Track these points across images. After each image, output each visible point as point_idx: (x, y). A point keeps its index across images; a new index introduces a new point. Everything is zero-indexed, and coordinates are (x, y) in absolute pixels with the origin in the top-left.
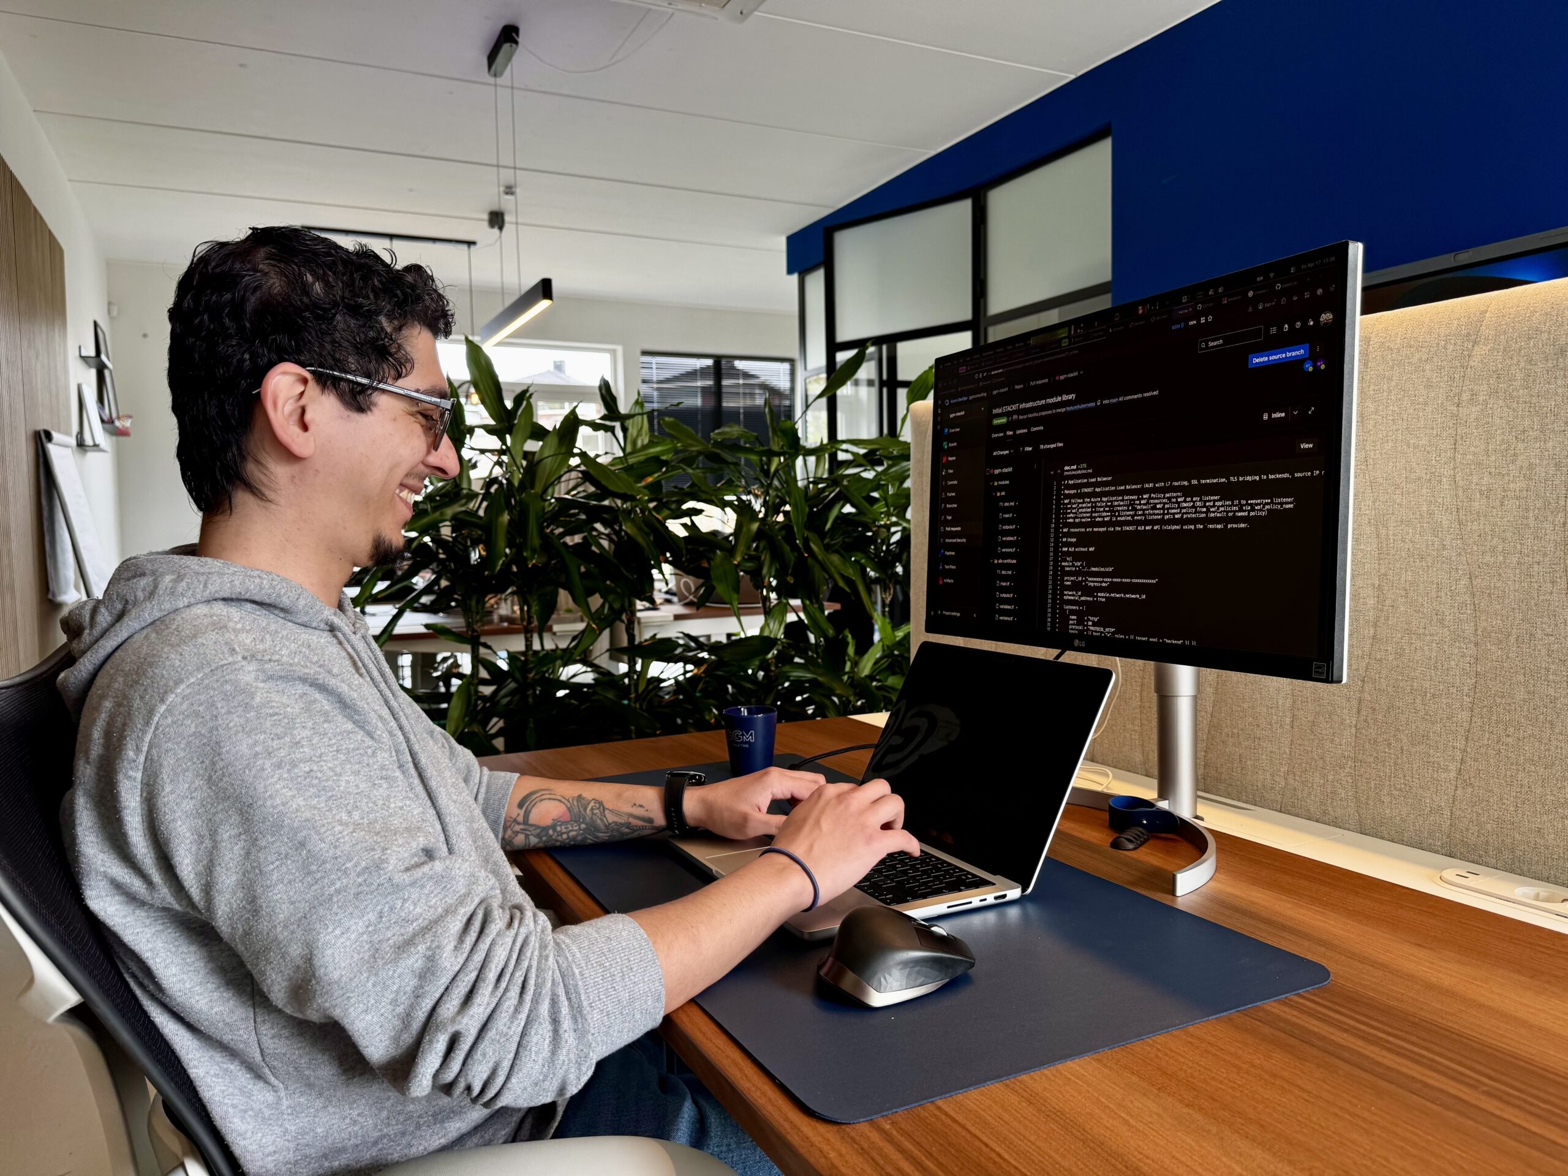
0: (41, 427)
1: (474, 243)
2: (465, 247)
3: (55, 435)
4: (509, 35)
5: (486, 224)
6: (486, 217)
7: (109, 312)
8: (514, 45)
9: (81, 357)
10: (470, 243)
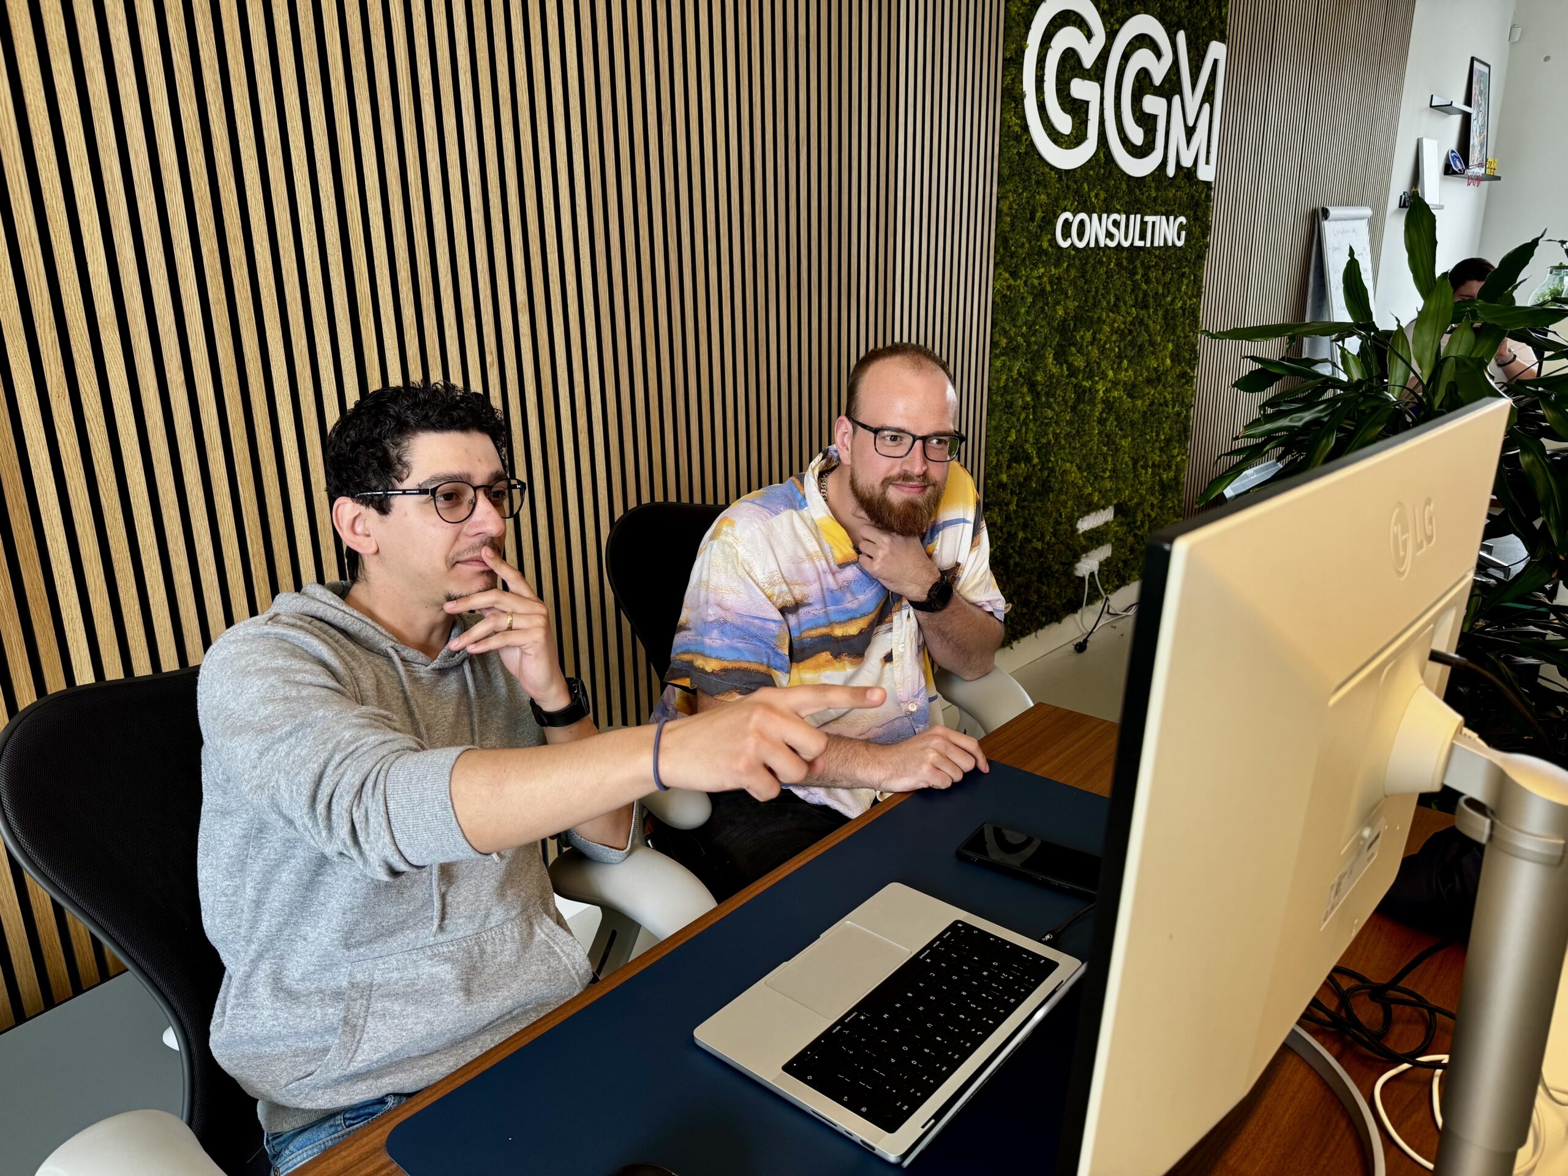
0: (1319, 205)
7: (1509, 38)
9: (1432, 108)
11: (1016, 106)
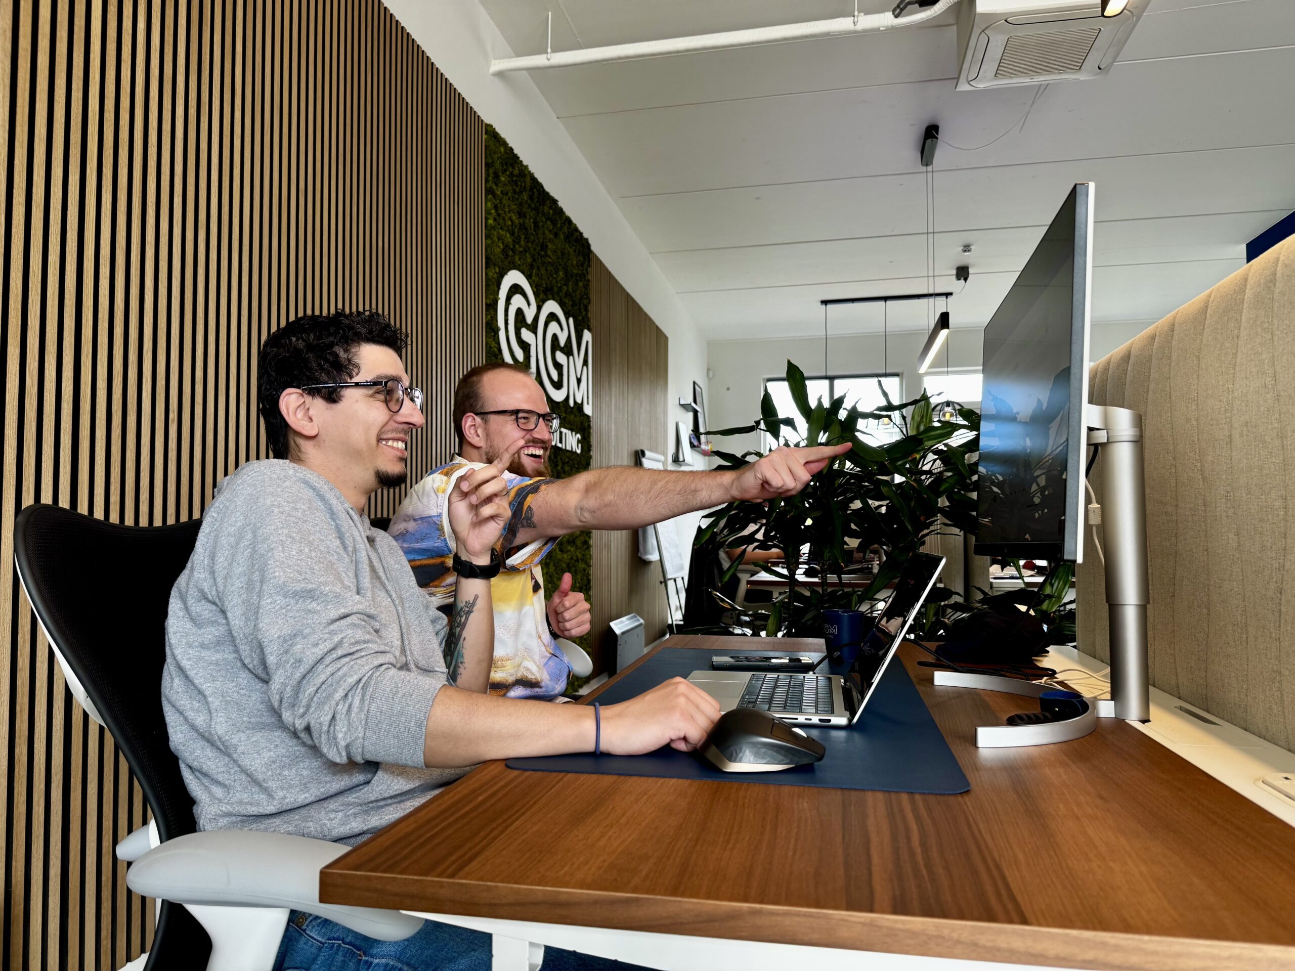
0: (639, 448)
1: (951, 294)
2: (944, 298)
3: (647, 453)
4: (931, 132)
5: (954, 277)
6: (954, 272)
7: (708, 375)
8: (934, 140)
9: (680, 404)
10: (948, 295)
11: (494, 336)
